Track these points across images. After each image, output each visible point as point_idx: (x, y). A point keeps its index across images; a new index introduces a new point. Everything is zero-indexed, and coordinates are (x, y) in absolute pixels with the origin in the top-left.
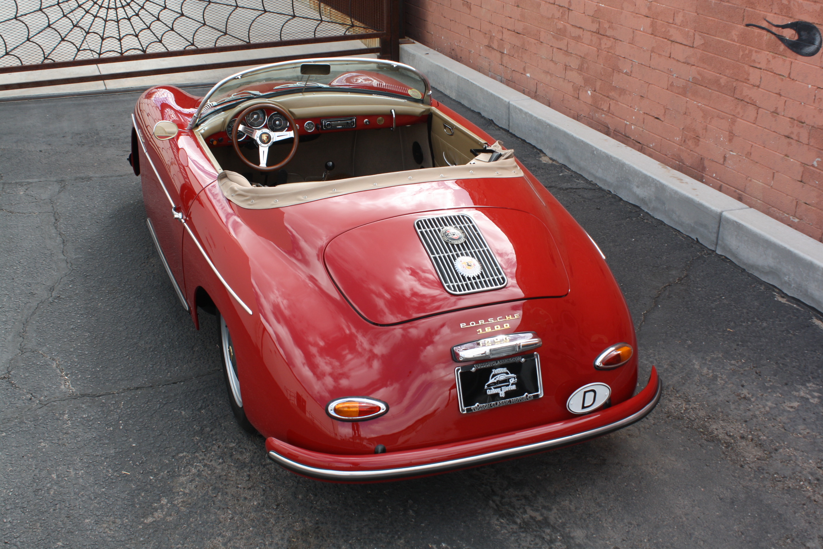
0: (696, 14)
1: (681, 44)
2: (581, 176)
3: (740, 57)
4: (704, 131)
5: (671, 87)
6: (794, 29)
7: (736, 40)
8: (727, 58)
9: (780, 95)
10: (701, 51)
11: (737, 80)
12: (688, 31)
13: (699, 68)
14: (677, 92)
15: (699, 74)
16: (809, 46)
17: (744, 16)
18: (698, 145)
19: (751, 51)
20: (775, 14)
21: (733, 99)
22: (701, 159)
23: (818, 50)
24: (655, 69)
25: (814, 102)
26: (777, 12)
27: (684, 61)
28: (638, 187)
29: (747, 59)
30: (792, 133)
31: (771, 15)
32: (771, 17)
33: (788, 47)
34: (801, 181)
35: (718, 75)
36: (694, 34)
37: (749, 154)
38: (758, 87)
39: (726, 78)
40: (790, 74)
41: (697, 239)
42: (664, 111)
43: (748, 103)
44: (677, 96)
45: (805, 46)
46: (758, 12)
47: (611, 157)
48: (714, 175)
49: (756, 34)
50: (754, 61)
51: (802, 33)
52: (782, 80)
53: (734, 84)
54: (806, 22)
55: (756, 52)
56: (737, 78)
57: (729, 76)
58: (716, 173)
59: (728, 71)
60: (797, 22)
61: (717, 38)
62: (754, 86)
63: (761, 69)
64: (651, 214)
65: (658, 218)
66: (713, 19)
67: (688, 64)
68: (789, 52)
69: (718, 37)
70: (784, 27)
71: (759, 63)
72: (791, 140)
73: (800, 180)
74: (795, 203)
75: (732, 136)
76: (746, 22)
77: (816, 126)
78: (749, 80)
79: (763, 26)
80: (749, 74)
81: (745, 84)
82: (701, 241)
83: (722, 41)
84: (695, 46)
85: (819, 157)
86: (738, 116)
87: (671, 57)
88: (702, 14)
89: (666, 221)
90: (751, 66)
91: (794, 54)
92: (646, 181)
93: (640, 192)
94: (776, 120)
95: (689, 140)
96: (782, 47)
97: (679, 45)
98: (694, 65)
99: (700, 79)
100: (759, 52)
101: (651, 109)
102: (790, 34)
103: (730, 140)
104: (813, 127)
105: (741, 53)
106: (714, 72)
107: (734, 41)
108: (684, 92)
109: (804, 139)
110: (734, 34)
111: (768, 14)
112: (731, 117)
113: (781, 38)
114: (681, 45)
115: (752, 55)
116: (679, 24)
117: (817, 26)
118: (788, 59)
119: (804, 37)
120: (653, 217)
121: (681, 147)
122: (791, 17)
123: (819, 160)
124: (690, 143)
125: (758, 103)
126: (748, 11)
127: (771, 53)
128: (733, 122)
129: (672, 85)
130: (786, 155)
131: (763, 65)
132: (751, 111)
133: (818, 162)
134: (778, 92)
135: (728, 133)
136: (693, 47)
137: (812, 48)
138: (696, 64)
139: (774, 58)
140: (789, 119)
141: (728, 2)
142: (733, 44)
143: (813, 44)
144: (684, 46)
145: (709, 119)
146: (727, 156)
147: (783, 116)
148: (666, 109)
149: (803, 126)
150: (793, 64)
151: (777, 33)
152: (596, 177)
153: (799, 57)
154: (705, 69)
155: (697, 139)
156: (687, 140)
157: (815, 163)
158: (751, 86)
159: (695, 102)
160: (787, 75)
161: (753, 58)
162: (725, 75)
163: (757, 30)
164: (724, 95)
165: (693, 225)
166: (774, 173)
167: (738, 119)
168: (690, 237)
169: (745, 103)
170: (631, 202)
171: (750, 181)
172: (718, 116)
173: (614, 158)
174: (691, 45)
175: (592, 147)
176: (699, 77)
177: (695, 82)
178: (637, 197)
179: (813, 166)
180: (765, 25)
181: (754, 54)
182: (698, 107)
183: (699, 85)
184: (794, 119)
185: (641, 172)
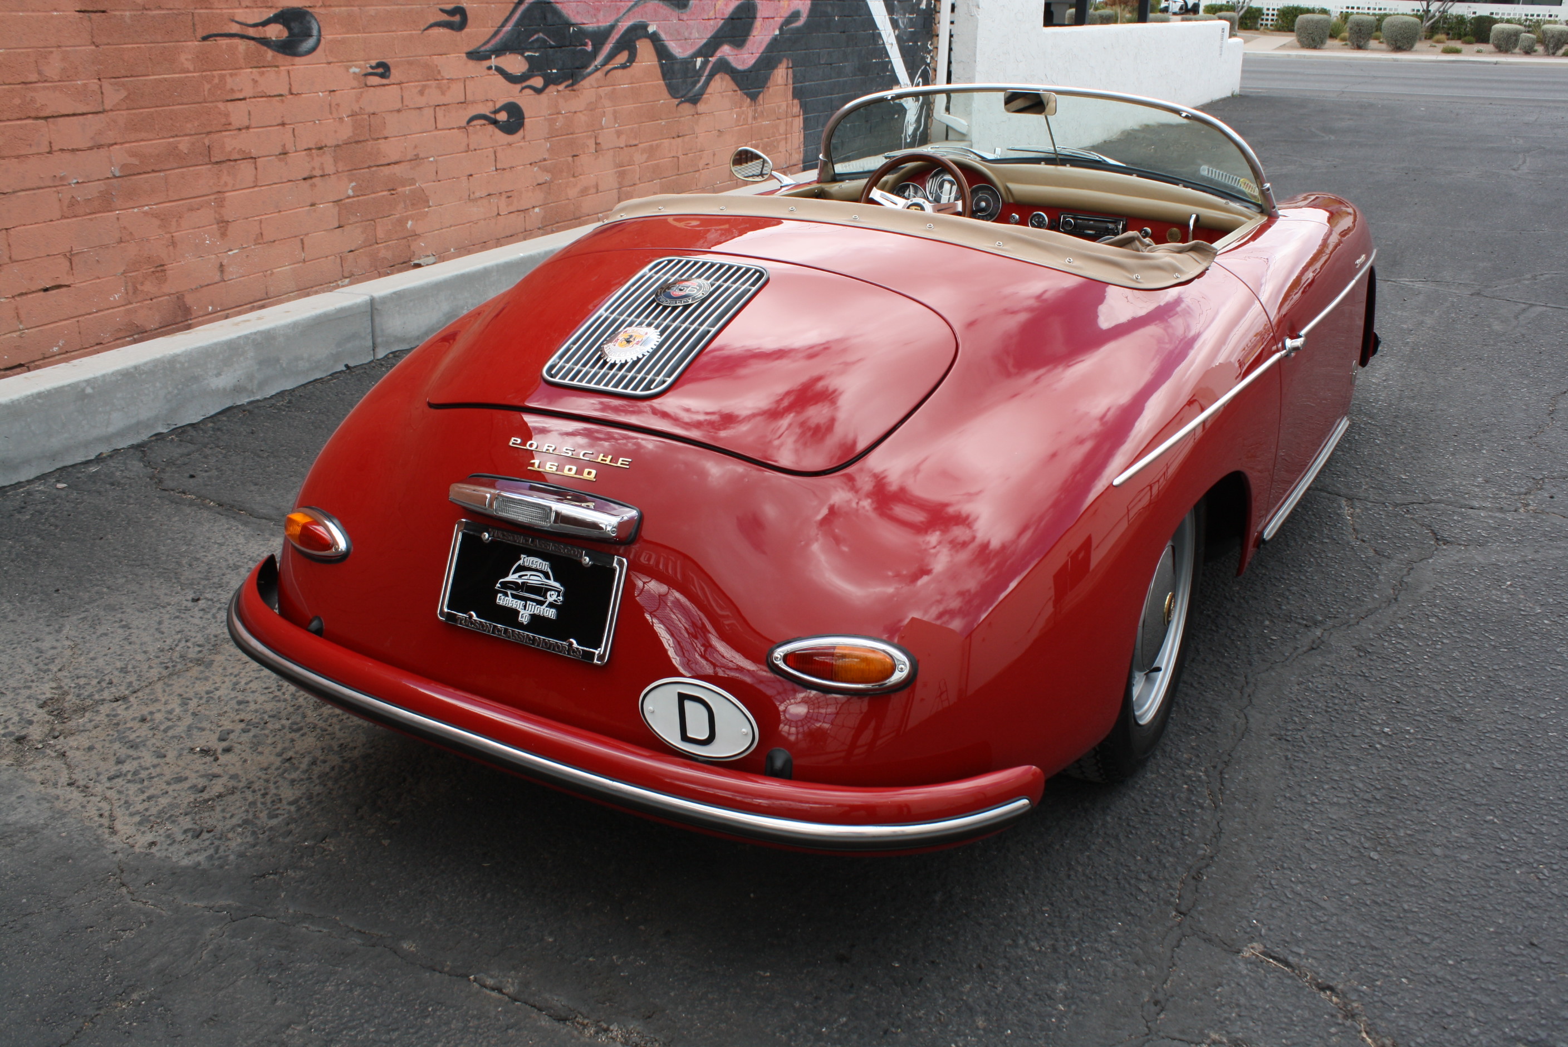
0: (94, 47)
1: (74, 115)
2: (64, 468)
3: (206, 93)
4: (171, 248)
5: (71, 209)
6: (280, 23)
7: (191, 68)
8: (182, 104)
9: (283, 124)
10: (124, 113)
11: (209, 133)
12: (85, 85)
13: (127, 145)
14: (88, 211)
15: (133, 154)
16: (305, 40)
17: (194, 25)
18: (166, 280)
19: (222, 78)
20: (247, 7)
21: (209, 166)
22: (178, 298)
23: (319, 41)
24: (14, 192)
25: (331, 113)
26: (249, 5)
27: (90, 145)
28: (218, 375)
29: (219, 92)
30: (314, 168)
31: (240, 11)
32: (241, 14)
33: (278, 51)
34: (339, 227)
35: (171, 140)
36: (101, 87)
37: (259, 238)
38: (248, 128)
39: (188, 138)
40: (290, 90)
41: (347, 366)
42: (68, 264)
43: (235, 160)
44: (91, 220)
45: (302, 41)
46: (218, 11)
47: (136, 368)
48: (210, 308)
49: (224, 47)
50: (232, 90)
51: (293, 25)
52: (283, 101)
53: (207, 142)
54: (293, 9)
55: (231, 75)
56: (209, 129)
57: (193, 132)
58: (212, 304)
59: (189, 125)
60: (282, 11)
61: (152, 77)
62: (240, 129)
63: (244, 99)
64: (258, 397)
65: (273, 393)
66: (135, 46)
67: (99, 147)
68: (281, 58)
69: (154, 74)
70: (265, 24)
71: (241, 91)
72: (314, 180)
73: (337, 225)
74: (338, 260)
75: (223, 224)
76: (201, 33)
77: (340, 143)
78: (230, 124)
79: (233, 31)
80: (227, 115)
81: (224, 133)
82: (351, 364)
83: (165, 80)
84: (107, 107)
85: (351, 181)
86: (225, 189)
87: (55, 148)
88: (109, 44)
89: (289, 385)
90: (228, 101)
91: (289, 58)
92: (232, 349)
93: (224, 381)
94: (286, 164)
95: (142, 284)
96: (270, 54)
97: (67, 118)
98: (116, 144)
99: (137, 163)
100: (236, 74)
101: (31, 279)
102: (276, 32)
103: (223, 235)
104: (338, 146)
105: (207, 87)
106: (164, 138)
107: (189, 72)
108: (106, 202)
109: (330, 169)
110: (185, 59)
111: (236, 11)
112: (213, 197)
113: (264, 42)
114: (75, 118)
115: (226, 82)
116: (56, 78)
117: (309, 10)
118: (282, 68)
119: (296, 31)
120: (265, 399)
121: (130, 306)
122: (271, 7)
123: (353, 184)
124: (149, 287)
125: (254, 153)
126: (199, 14)
127: (254, 70)
128: (221, 203)
129: (73, 203)
130: (313, 205)
131: (248, 92)
132: (246, 169)
133: (353, 189)
134: (280, 122)
135: (215, 226)
136: (104, 111)
137: (311, 42)
138: (119, 141)
139: (262, 74)
140: (304, 153)
141: (160, 8)
142: (187, 77)
143: (311, 36)
144: (80, 117)
145: (174, 223)
146: (225, 262)
147: (296, 151)
148: (70, 257)
149: (324, 153)
150: (292, 74)
151: (257, 36)
152: (107, 439)
153: (297, 60)
154: (142, 140)
155: (160, 269)
156: (139, 287)
157: (350, 192)
158: (236, 132)
159: (136, 210)
160: (286, 92)
161: (228, 87)
162: (186, 135)
163: (224, 42)
164: (191, 169)
165: (334, 352)
166: (302, 240)
167: (228, 194)
168: (336, 373)
169: (232, 163)
170: (212, 413)
171: (272, 274)
172: (191, 209)
173: (146, 364)
174: (100, 109)
175: (73, 386)
176: (135, 161)
177: (128, 172)
178: (224, 392)
179: (349, 197)
180: (235, 29)
181: (229, 80)
182: (146, 213)
183: (134, 175)
184: (310, 149)
185: (216, 344)
